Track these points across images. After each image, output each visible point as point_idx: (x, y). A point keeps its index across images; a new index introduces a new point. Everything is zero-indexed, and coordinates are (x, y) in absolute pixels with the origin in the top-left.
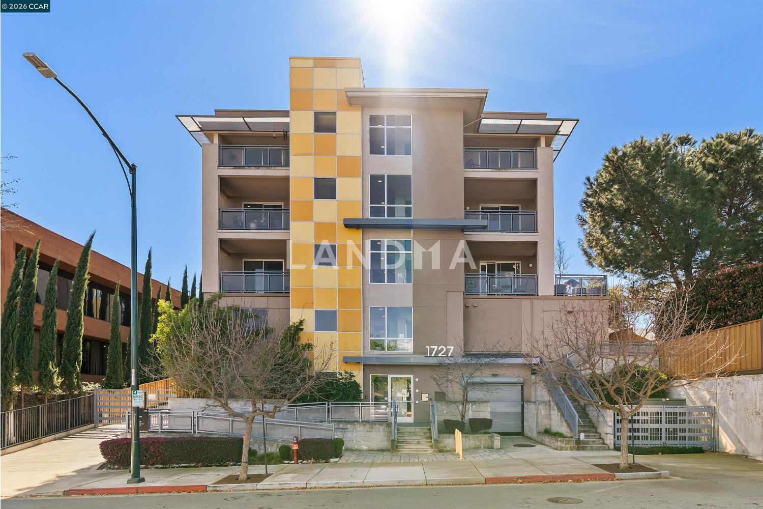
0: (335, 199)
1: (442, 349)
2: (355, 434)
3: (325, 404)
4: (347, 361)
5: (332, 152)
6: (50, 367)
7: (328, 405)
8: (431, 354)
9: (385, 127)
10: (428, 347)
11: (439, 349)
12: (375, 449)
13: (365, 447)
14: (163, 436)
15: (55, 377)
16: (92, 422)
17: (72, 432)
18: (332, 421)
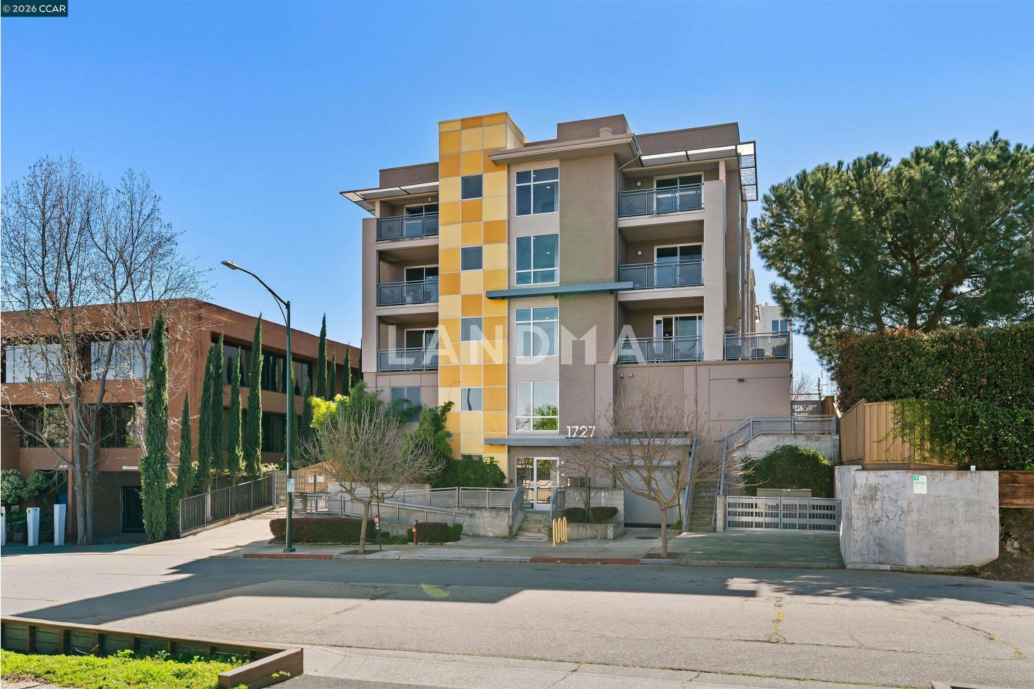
0: (481, 268)
1: (584, 429)
2: (482, 521)
3: (455, 489)
4: (491, 443)
5: (478, 217)
6: (237, 451)
7: (459, 491)
8: (572, 434)
9: (532, 183)
10: (569, 427)
11: (581, 428)
12: (500, 536)
13: (491, 534)
14: (317, 517)
15: (241, 460)
16: (271, 504)
17: (254, 512)
18: (462, 507)
